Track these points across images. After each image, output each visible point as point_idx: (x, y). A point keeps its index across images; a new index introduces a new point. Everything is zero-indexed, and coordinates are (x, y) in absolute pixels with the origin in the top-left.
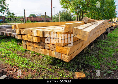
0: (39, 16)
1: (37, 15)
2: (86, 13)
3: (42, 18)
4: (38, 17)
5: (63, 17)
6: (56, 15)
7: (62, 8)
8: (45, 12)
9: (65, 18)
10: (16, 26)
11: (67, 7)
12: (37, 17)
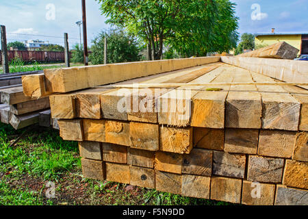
0: (35, 48)
1: (28, 45)
2: (170, 36)
3: (45, 53)
4: (32, 50)
5: (113, 49)
6: (95, 42)
7: (107, 22)
8: (66, 34)
9: (118, 50)
10: (50, 79)
11: (121, 22)
12: (29, 50)
